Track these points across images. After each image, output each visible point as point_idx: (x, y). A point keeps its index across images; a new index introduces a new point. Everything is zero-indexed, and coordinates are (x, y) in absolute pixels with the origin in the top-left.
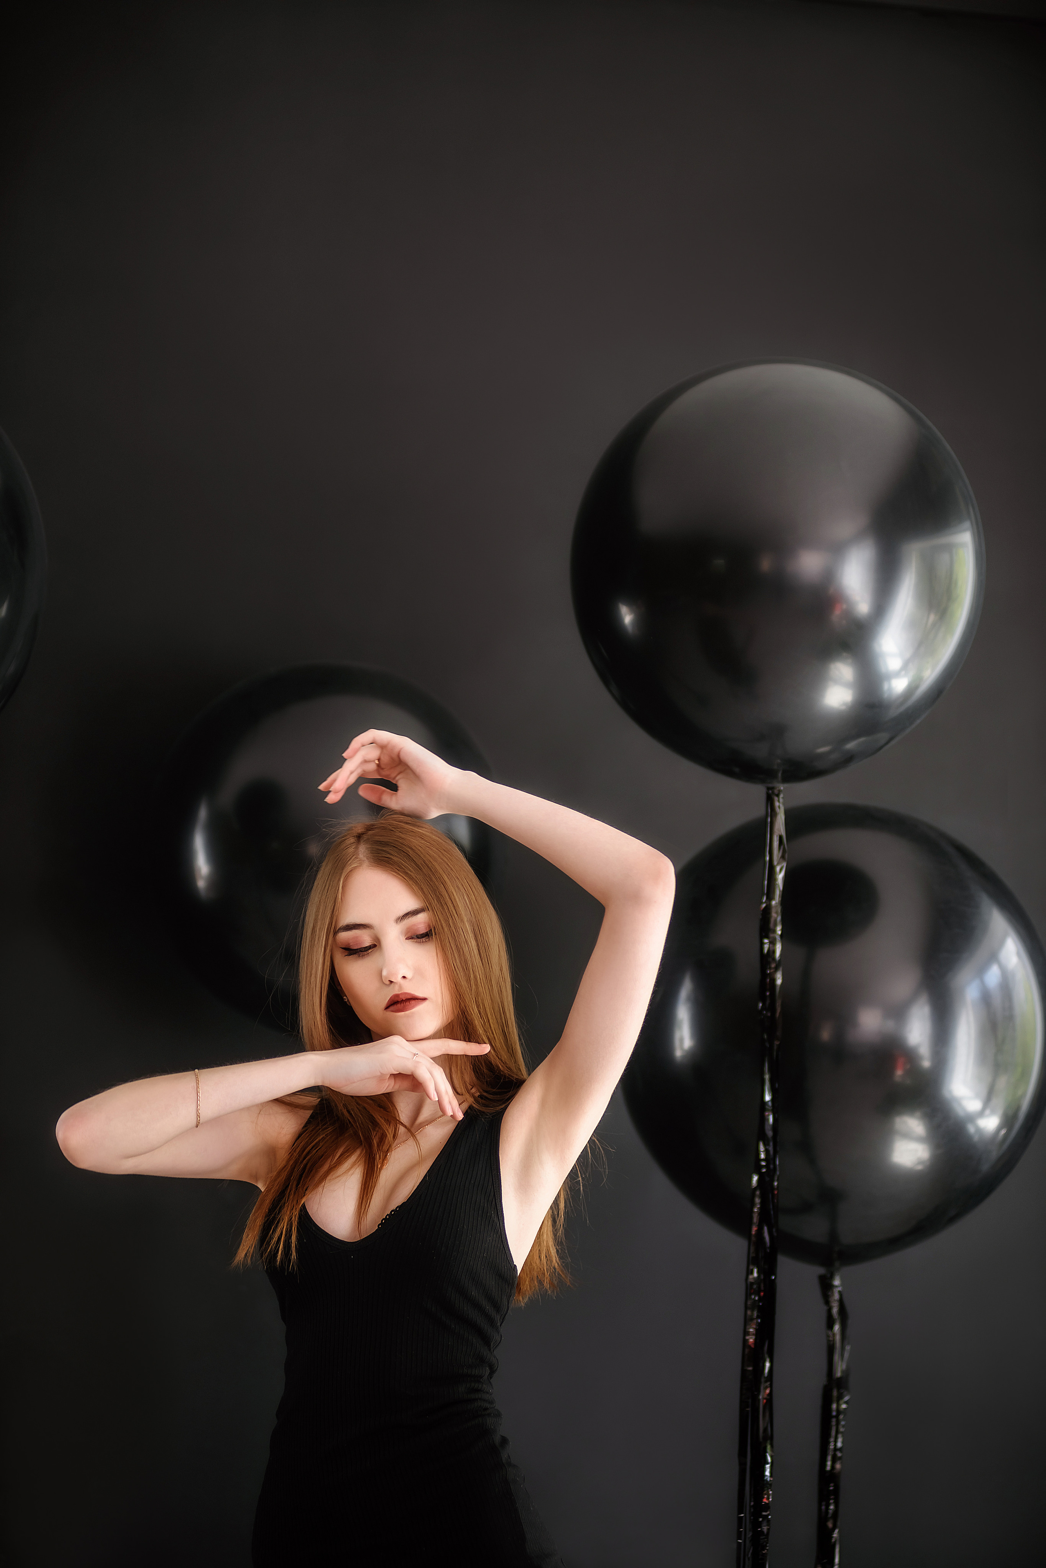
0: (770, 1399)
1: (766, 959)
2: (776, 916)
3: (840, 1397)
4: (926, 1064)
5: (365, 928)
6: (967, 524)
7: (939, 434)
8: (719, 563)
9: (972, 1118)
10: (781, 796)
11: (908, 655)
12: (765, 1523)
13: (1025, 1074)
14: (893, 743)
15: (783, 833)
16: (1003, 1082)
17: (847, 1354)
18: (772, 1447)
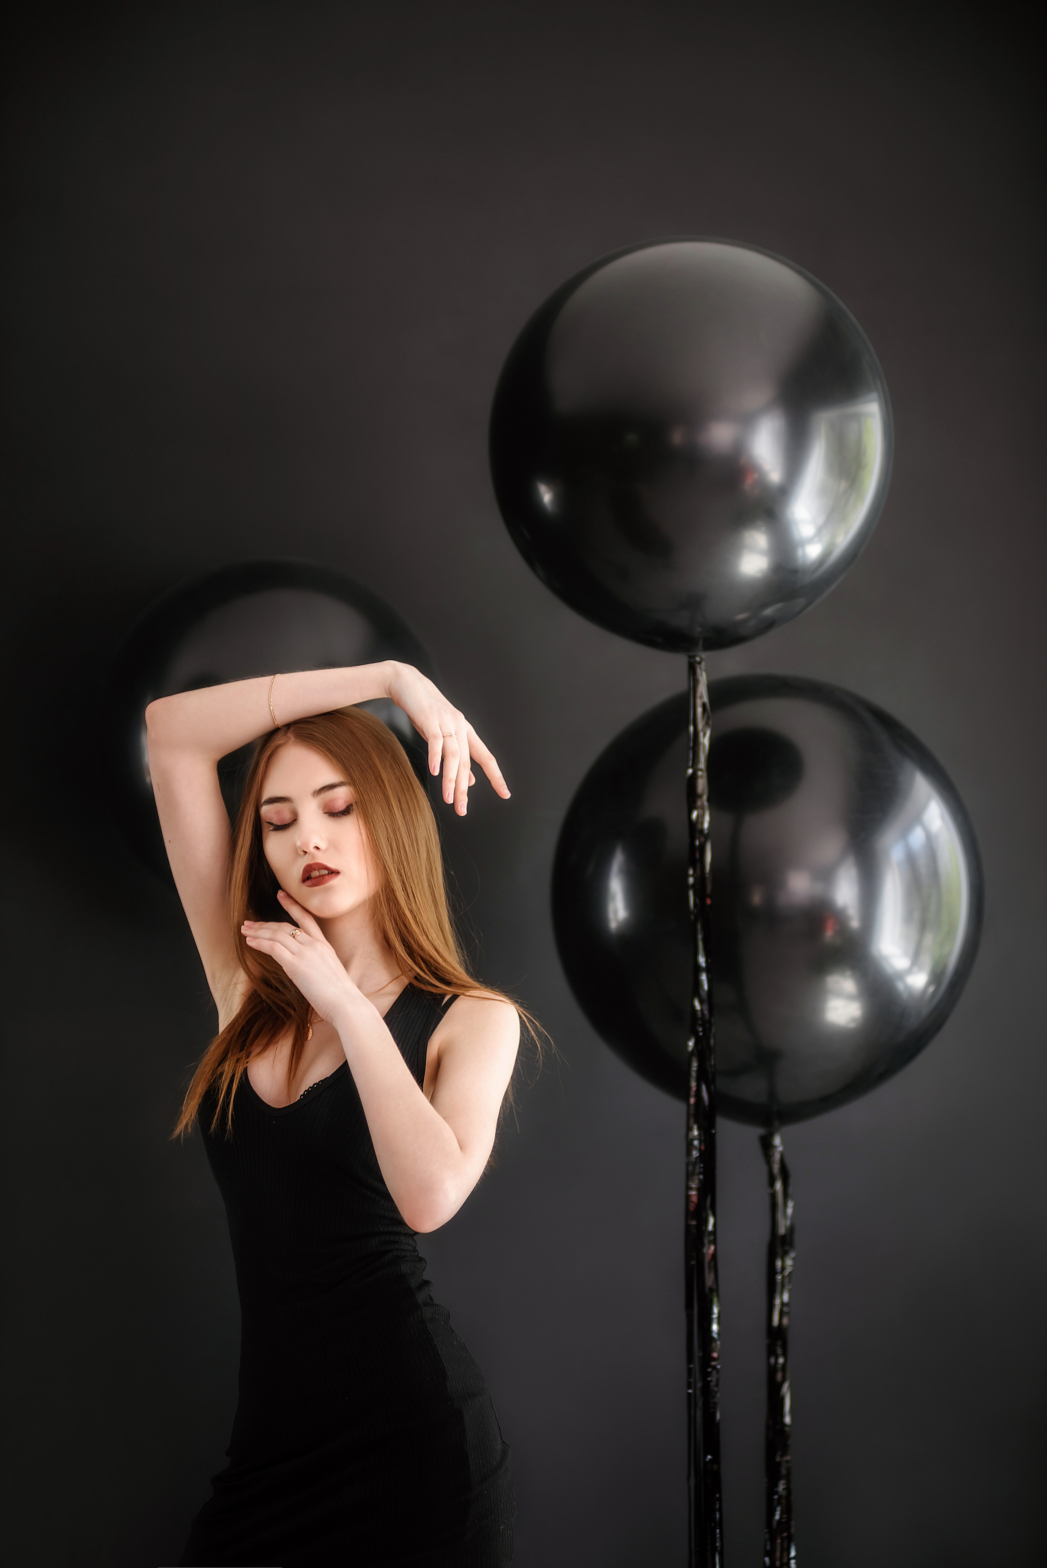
0: (714, 1256)
1: (694, 828)
2: (702, 784)
3: (785, 1254)
4: (855, 924)
5: (285, 801)
6: (874, 395)
7: (844, 307)
8: (632, 438)
9: (901, 976)
10: (703, 664)
11: (821, 520)
12: (714, 1372)
13: (951, 932)
14: (810, 608)
15: (706, 699)
16: (929, 939)
17: (790, 1211)
18: (719, 1301)
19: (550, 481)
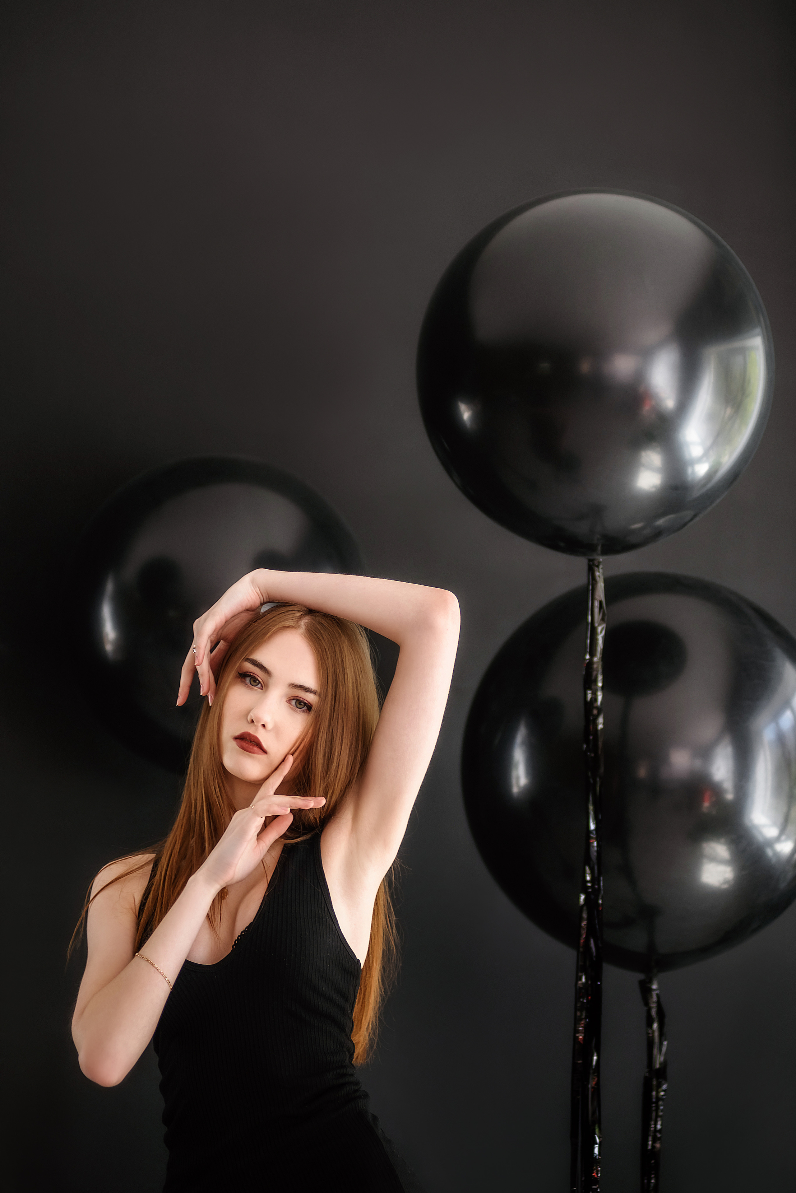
0: (597, 1087)
1: (589, 706)
2: (598, 668)
3: (659, 1086)
4: (730, 796)
6: (758, 330)
7: (733, 253)
8: (545, 366)
9: (770, 843)
10: (601, 566)
11: (709, 443)
14: (696, 519)
15: (603, 598)
17: (664, 1049)
18: (600, 1130)
19: (470, 400)
